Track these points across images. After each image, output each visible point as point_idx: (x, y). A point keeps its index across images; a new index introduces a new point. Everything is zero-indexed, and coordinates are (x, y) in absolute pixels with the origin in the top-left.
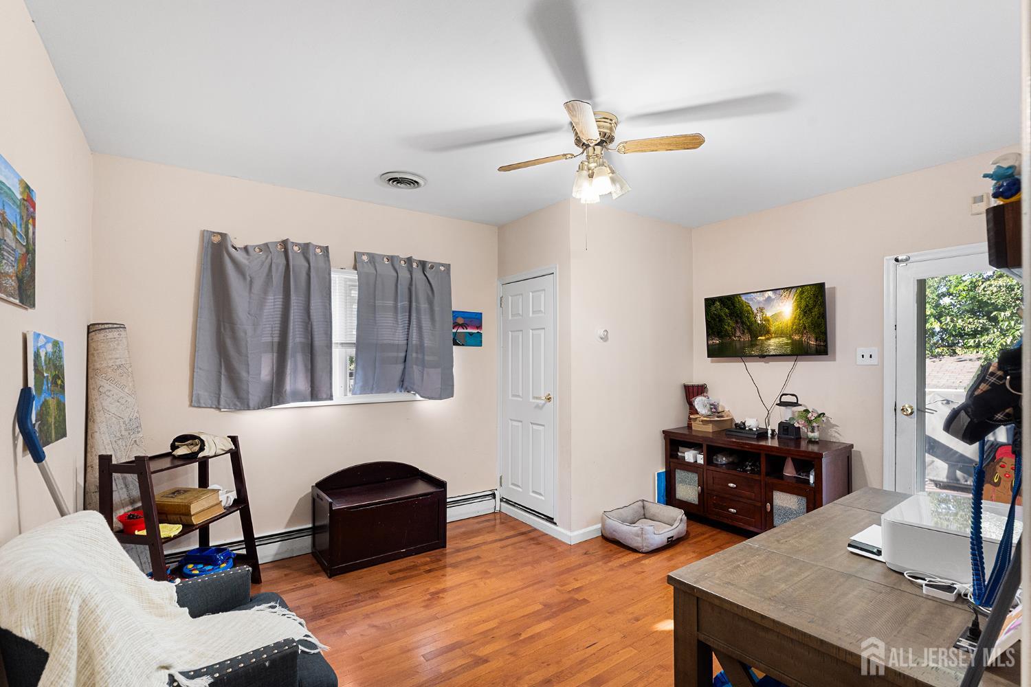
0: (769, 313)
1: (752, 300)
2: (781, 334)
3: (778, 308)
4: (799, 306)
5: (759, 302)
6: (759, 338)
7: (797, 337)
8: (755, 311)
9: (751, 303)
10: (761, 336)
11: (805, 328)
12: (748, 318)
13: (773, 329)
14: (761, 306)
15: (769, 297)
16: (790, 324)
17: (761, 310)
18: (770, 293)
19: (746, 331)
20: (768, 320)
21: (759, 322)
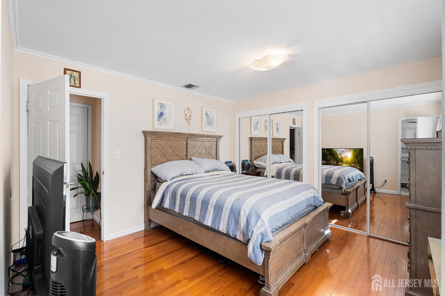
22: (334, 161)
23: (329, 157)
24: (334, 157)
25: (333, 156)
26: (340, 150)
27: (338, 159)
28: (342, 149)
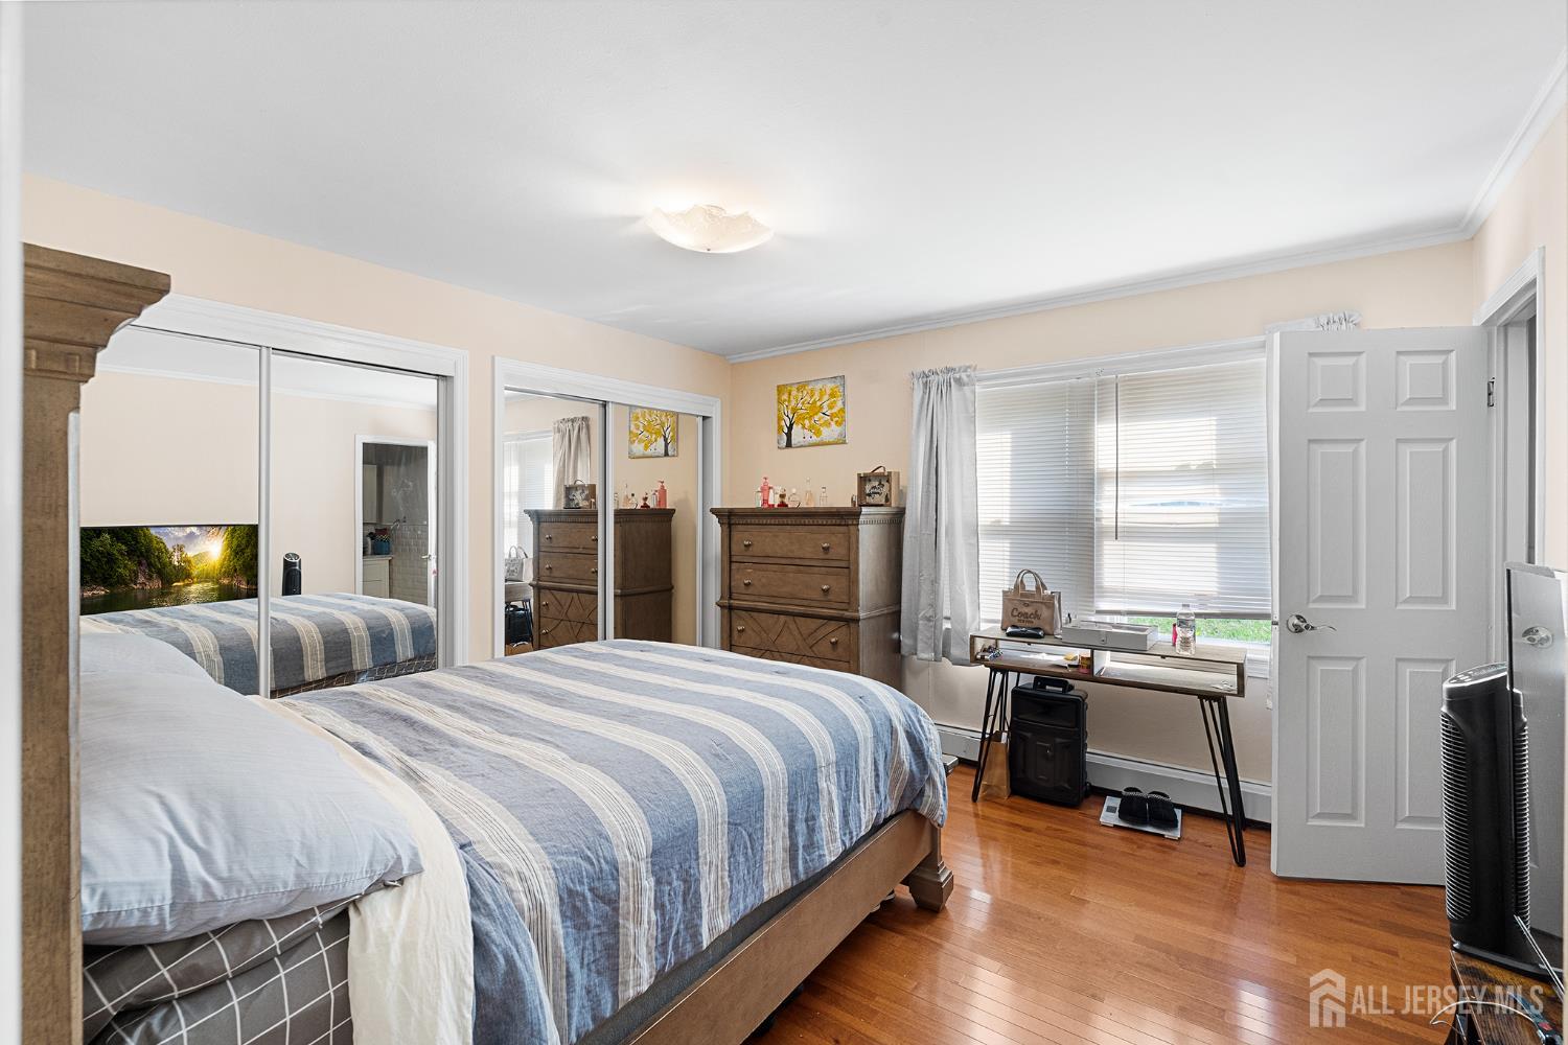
22: (150, 578)
23: (126, 567)
24: (150, 565)
25: (147, 558)
26: (179, 533)
27: (168, 570)
28: (188, 530)
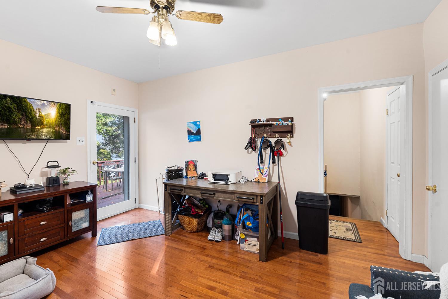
0: (43, 113)
1: (33, 102)
2: (49, 126)
3: (49, 111)
4: (58, 112)
5: (38, 105)
6: (37, 127)
7: (57, 129)
8: (35, 110)
9: (33, 104)
10: (38, 126)
11: (61, 124)
12: (31, 113)
13: (45, 123)
14: (39, 107)
15: (44, 104)
16: (54, 121)
17: (39, 110)
18: (45, 102)
19: (28, 122)
20: (43, 117)
21: (37, 117)
